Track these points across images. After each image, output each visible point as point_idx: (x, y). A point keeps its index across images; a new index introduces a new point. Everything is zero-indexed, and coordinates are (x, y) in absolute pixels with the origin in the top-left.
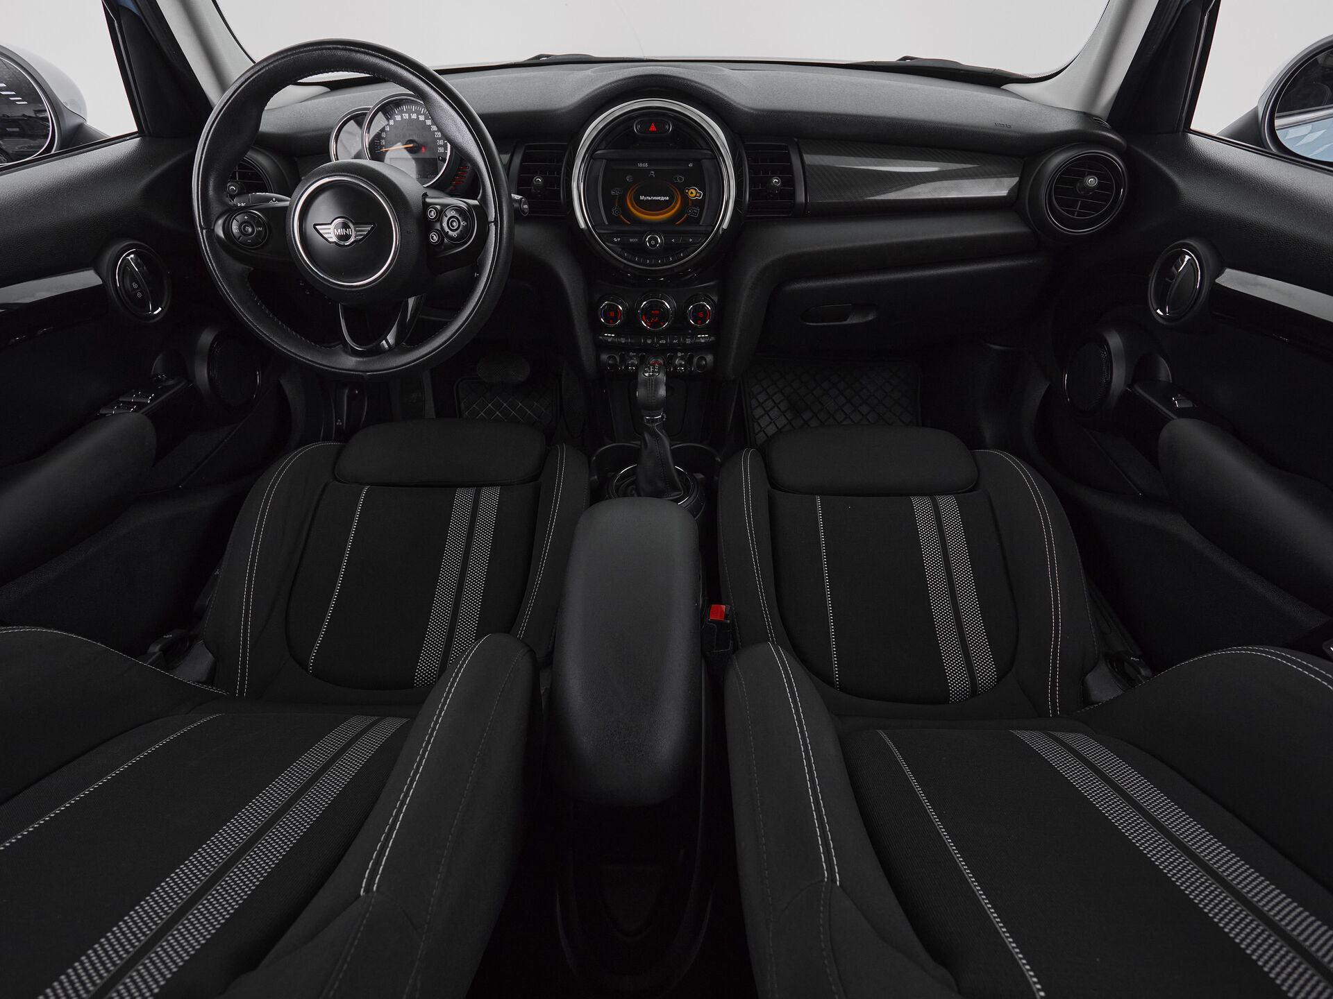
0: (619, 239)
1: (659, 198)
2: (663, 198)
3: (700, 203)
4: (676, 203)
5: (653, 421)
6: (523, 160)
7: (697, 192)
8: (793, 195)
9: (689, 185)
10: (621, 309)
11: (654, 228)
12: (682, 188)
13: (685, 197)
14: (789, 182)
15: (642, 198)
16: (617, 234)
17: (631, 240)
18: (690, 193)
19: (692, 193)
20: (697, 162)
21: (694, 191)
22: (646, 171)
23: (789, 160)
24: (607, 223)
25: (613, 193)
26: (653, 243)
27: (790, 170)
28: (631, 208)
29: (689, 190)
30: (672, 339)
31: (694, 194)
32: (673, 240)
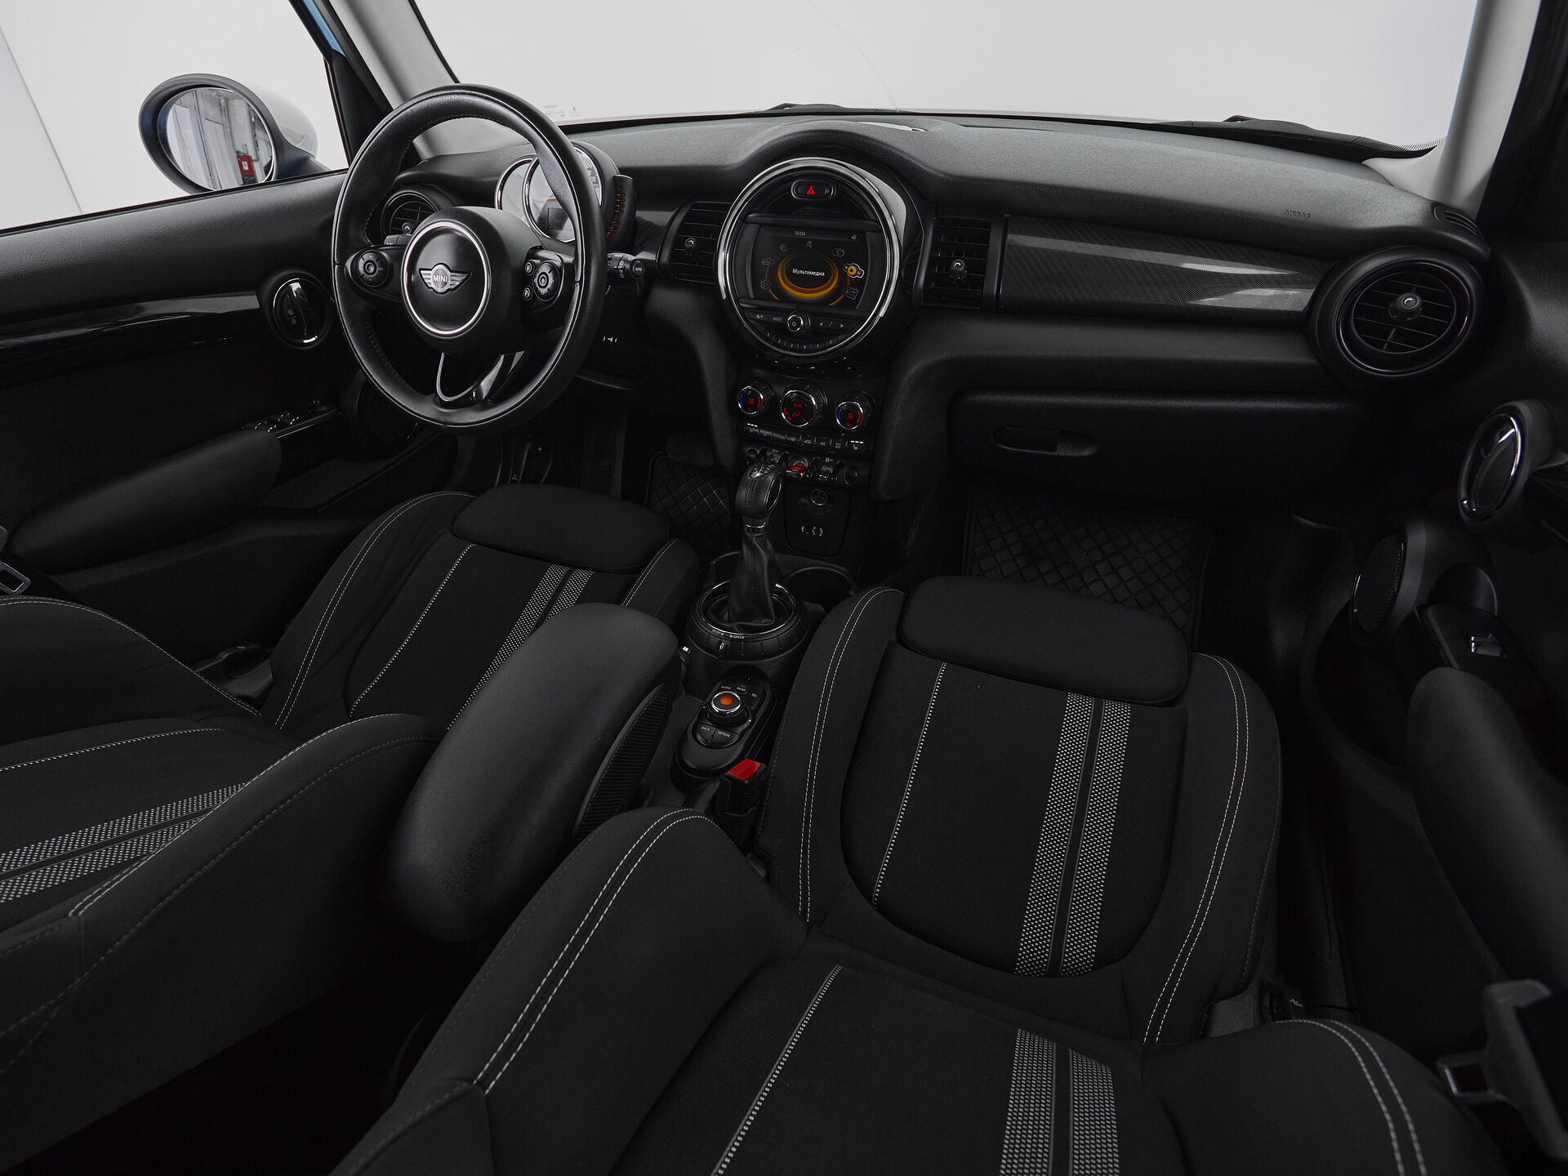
0: (762, 316)
1: (813, 273)
2: (818, 274)
3: (858, 283)
4: (832, 281)
5: (755, 531)
6: (686, 219)
7: (858, 270)
8: (980, 284)
9: (849, 260)
10: (762, 397)
11: (802, 307)
12: (841, 264)
13: (843, 275)
14: (978, 268)
15: (795, 271)
16: (761, 310)
17: (775, 319)
18: (849, 270)
19: (852, 270)
20: (861, 234)
21: (853, 268)
22: (804, 241)
23: (987, 240)
24: (752, 296)
25: (764, 263)
26: (794, 324)
27: (984, 252)
28: (782, 283)
29: (848, 266)
30: (819, 441)
31: (854, 272)
32: (821, 324)
